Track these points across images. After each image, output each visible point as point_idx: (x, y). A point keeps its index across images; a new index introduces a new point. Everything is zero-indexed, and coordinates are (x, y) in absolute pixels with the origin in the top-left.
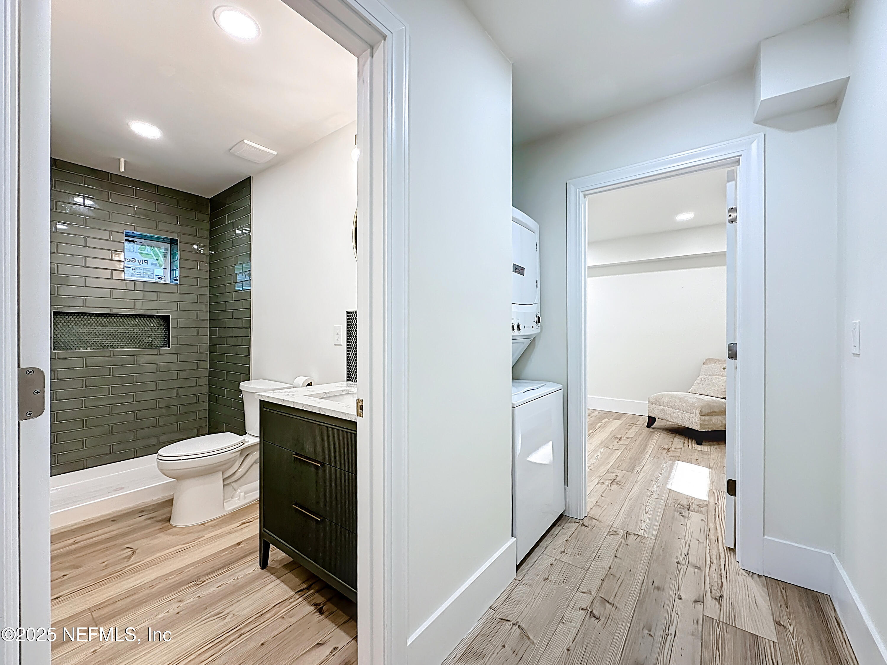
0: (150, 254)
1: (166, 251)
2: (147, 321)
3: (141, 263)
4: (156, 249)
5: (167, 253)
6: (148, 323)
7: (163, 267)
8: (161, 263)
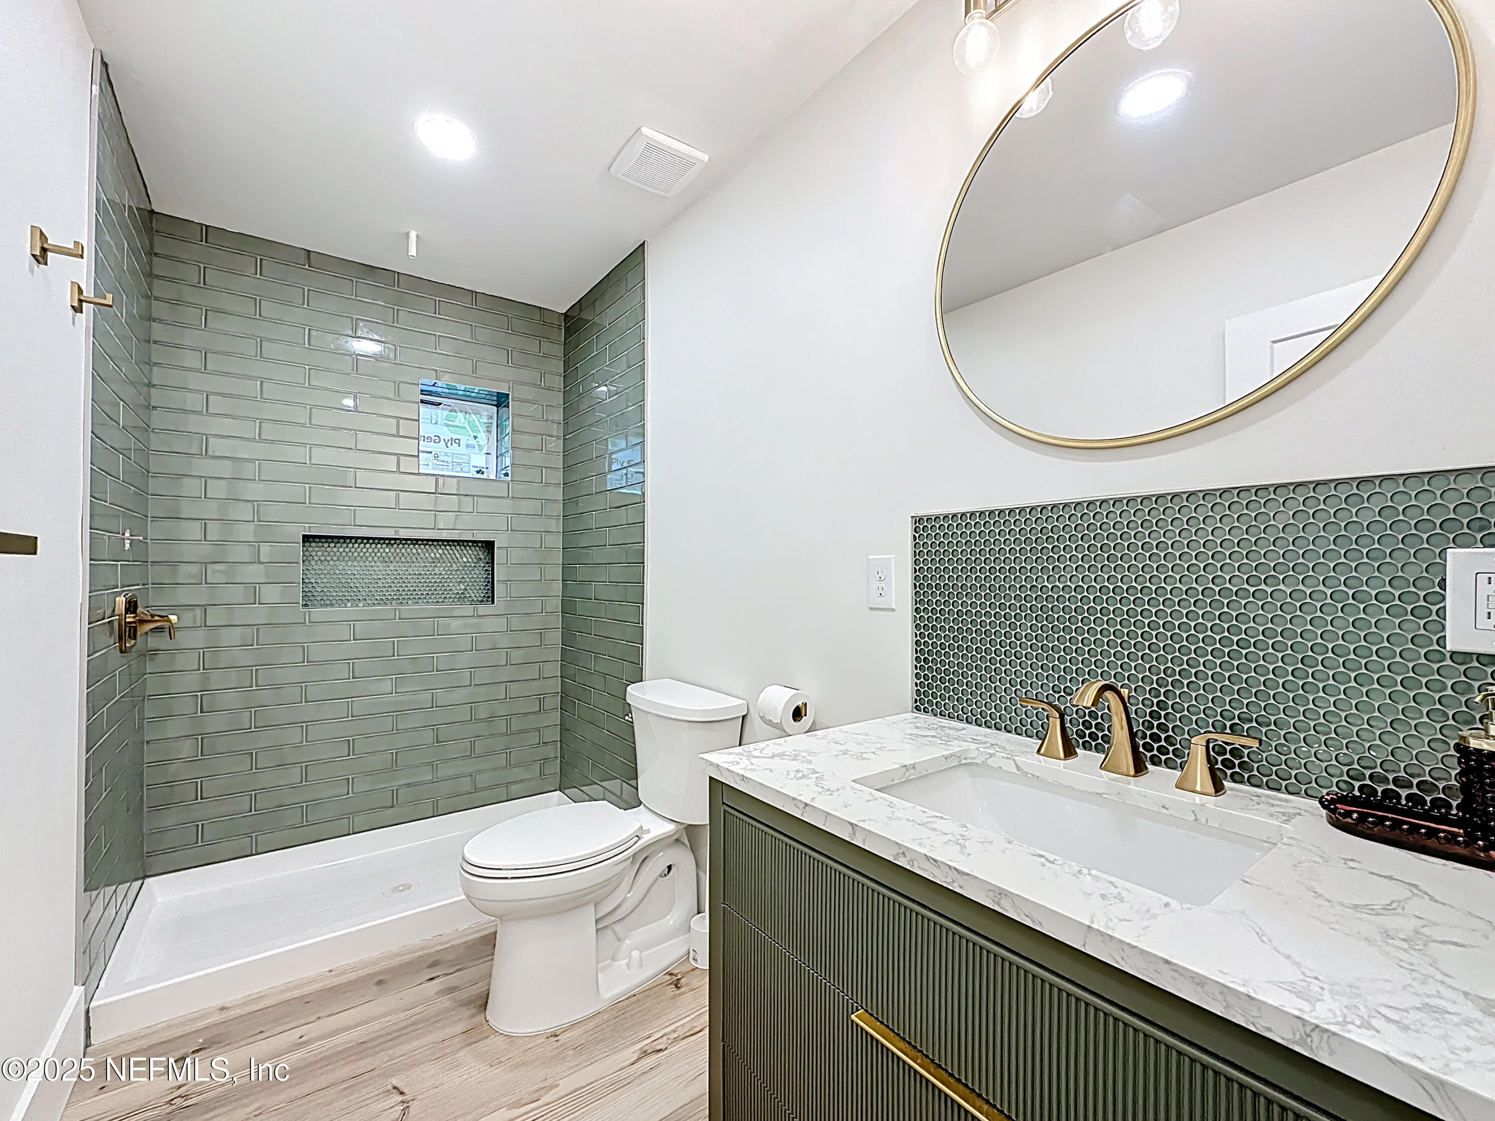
0: (464, 428)
1: (490, 421)
2: (456, 552)
3: (449, 445)
4: (473, 416)
5: (491, 423)
6: (458, 555)
7: (485, 451)
8: (481, 443)
